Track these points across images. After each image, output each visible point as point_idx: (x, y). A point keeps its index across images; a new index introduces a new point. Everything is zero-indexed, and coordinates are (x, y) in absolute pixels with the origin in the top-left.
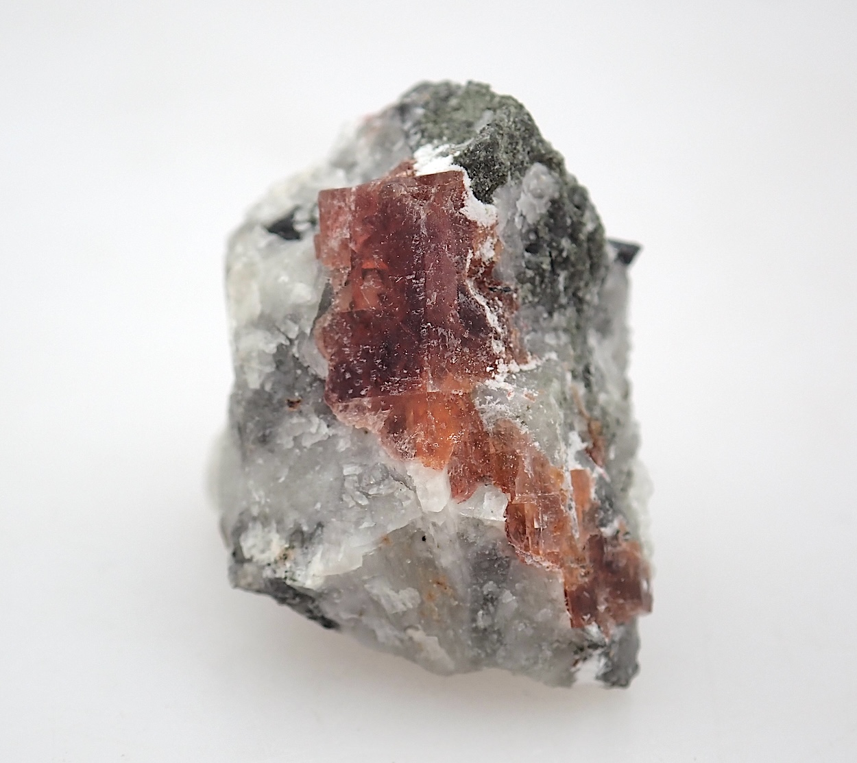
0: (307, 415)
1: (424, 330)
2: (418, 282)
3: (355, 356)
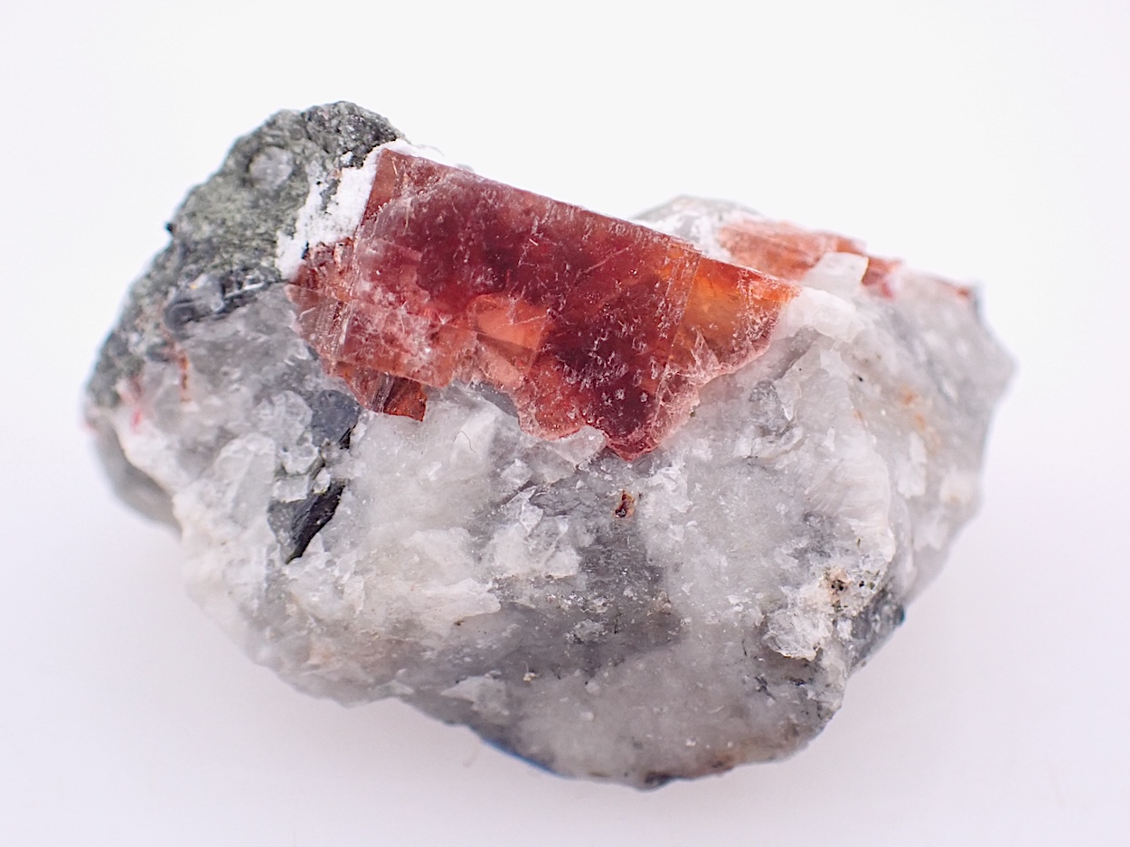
0: (647, 487)
1: (617, 227)
2: (547, 214)
3: (600, 369)
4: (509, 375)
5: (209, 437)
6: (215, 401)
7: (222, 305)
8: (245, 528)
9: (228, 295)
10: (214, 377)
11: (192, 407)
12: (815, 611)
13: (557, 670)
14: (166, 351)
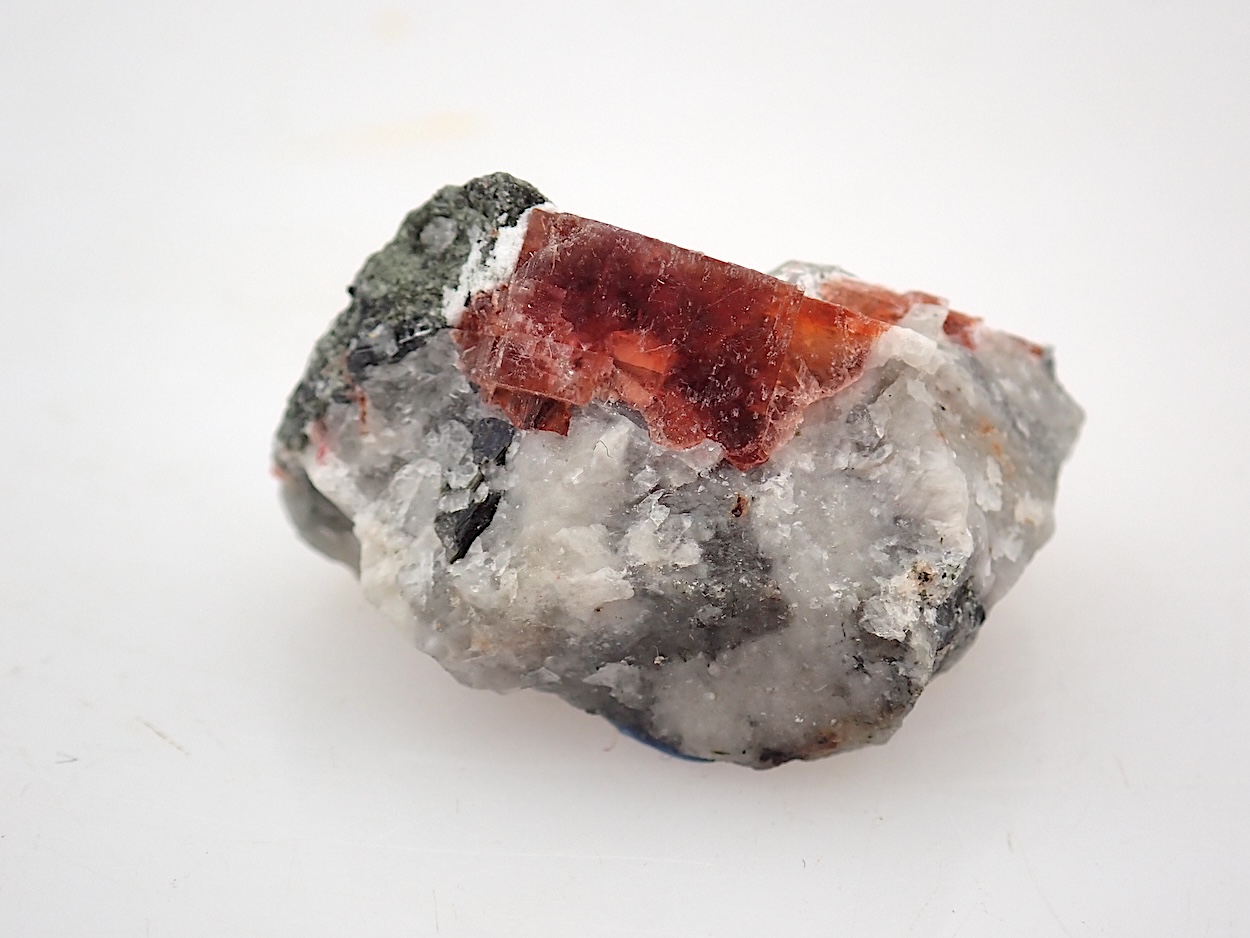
3: (718, 390)
4: (641, 396)
5: (384, 465)
6: (390, 433)
7: (396, 349)
8: (415, 537)
9: (401, 341)
10: (389, 412)
11: (370, 439)
12: (905, 598)
13: (683, 653)
14: (348, 393)
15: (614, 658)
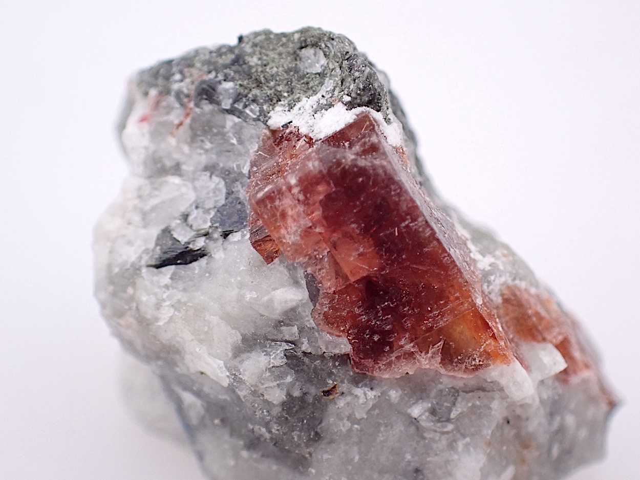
1: (446, 258)
2: (416, 223)
3: (376, 318)
5: (168, 163)
6: (186, 149)
7: (228, 107)
8: (145, 227)
9: (235, 105)
10: (195, 137)
11: (172, 141)
14: (185, 100)
15: (198, 394)
